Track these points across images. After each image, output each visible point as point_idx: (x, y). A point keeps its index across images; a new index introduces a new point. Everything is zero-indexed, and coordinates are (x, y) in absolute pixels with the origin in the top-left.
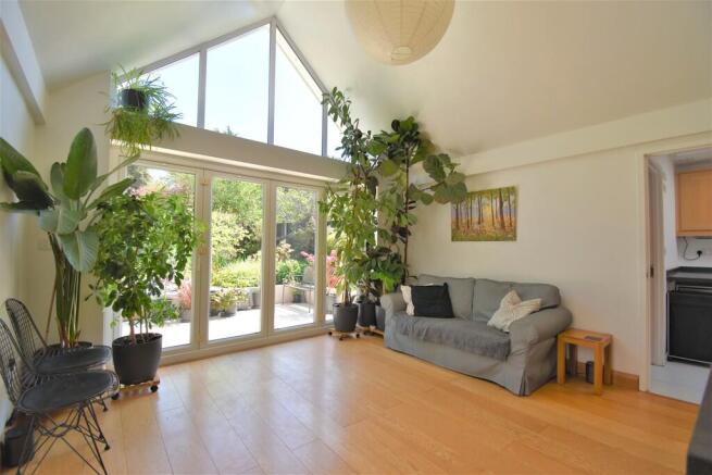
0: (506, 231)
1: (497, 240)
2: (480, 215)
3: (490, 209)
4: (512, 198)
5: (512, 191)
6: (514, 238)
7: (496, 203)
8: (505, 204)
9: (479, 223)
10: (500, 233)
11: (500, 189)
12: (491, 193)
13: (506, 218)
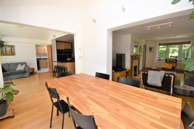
0: (13, 53)
1: (11, 55)
2: (6, 50)
3: (8, 49)
4: (14, 48)
5: (13, 46)
6: (15, 55)
7: (10, 48)
8: (12, 48)
9: (6, 52)
10: (11, 54)
11: (11, 46)
12: (9, 46)
13: (13, 51)
